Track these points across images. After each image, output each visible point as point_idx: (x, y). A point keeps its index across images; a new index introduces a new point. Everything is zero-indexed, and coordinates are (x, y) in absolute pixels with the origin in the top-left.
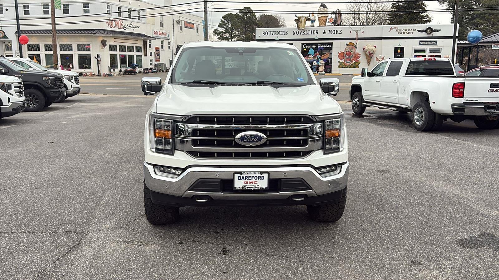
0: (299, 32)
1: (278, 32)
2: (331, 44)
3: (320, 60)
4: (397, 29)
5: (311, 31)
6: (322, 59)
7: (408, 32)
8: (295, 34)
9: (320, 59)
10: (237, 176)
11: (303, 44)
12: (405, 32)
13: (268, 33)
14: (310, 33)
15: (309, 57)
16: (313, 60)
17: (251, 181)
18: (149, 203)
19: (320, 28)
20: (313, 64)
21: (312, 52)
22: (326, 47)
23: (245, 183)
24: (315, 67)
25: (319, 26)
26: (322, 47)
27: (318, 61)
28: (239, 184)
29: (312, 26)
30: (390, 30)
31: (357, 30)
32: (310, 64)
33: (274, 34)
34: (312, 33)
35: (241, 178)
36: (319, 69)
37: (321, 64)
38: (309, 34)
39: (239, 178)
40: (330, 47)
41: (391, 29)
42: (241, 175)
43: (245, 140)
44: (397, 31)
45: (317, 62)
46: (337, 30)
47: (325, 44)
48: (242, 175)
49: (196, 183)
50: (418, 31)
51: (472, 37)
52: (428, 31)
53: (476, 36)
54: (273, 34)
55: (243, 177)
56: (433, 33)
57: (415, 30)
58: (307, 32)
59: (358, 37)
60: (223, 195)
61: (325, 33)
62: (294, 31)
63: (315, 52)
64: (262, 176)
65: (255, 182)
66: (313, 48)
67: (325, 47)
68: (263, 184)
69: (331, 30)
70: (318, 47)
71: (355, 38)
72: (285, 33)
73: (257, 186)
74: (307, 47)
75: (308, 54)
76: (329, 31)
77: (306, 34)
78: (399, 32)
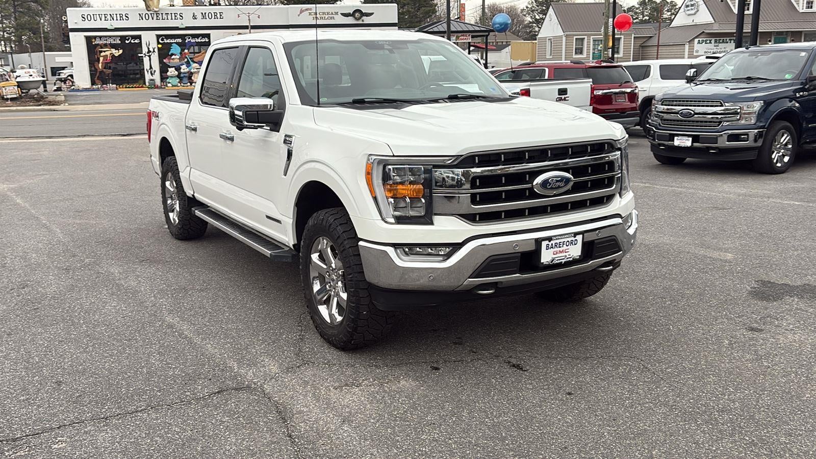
0: (150, 15)
1: (110, 15)
2: (208, 36)
3: (191, 63)
4: (310, 11)
5: (171, 14)
6: (195, 62)
7: (327, 16)
8: (142, 19)
9: (192, 61)
10: (544, 244)
11: (158, 36)
12: (322, 16)
13: (92, 16)
14: (169, 17)
15: (172, 59)
16: (180, 63)
17: (561, 249)
18: (365, 313)
19: (185, 9)
20: (182, 71)
21: (176, 49)
22: (200, 41)
23: (554, 254)
24: (185, 75)
25: (182, 5)
26: (192, 41)
27: (188, 64)
28: (546, 257)
29: (171, 6)
30: (301, 13)
31: (249, 13)
32: (176, 71)
33: (103, 18)
34: (173, 18)
35: (550, 246)
36: (193, 78)
37: (195, 70)
38: (167, 19)
39: (547, 247)
40: (207, 41)
41: (302, 11)
42: (550, 241)
43: (549, 186)
44: (310, 14)
45: (188, 67)
46: (214, 13)
47: (197, 36)
48: (552, 242)
49: (484, 264)
50: (342, 14)
51: (499, 24)
52: (357, 15)
53: (504, 23)
54: (101, 20)
55: (552, 244)
56: (364, 18)
57: (337, 13)
58: (165, 16)
59: (251, 25)
60: (521, 278)
61: (195, 17)
62: (140, 14)
63: (183, 50)
64: (575, 240)
65: (566, 251)
66: (177, 43)
67: (197, 41)
68: (575, 251)
69: (205, 13)
70: (187, 41)
71: (248, 26)
72: (124, 17)
73: (568, 257)
74: (166, 42)
75: (170, 53)
76: (202, 13)
77: (162, 19)
78: (313, 16)
